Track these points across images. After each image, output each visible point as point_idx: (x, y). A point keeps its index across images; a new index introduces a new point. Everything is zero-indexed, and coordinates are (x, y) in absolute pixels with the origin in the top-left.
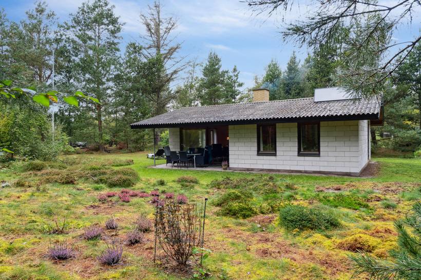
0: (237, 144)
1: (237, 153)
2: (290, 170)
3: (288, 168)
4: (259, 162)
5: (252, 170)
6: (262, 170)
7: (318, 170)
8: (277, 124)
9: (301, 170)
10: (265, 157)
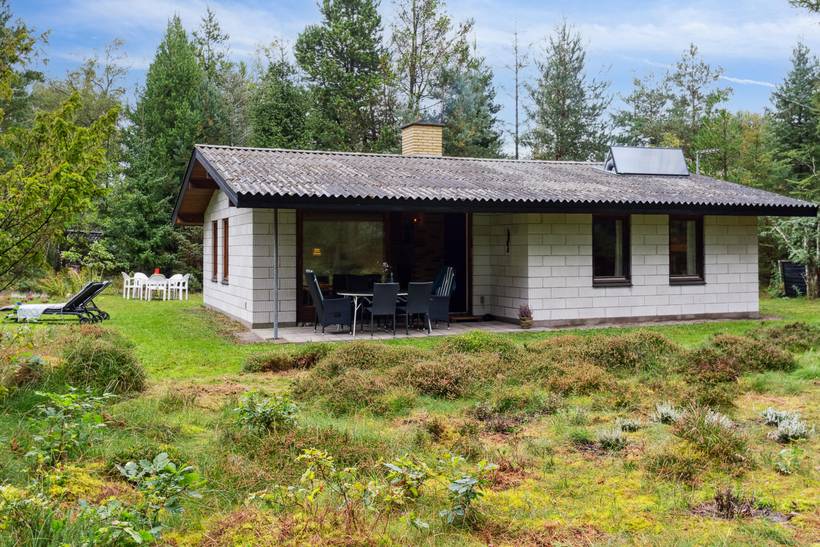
0: (548, 261)
1: (547, 283)
2: (657, 316)
3: (652, 312)
4: (597, 303)
5: (582, 322)
6: (603, 321)
7: (701, 312)
8: (633, 216)
9: (675, 314)
10: (609, 291)
